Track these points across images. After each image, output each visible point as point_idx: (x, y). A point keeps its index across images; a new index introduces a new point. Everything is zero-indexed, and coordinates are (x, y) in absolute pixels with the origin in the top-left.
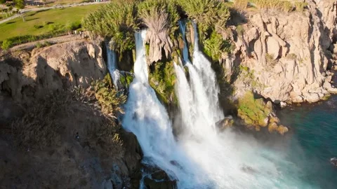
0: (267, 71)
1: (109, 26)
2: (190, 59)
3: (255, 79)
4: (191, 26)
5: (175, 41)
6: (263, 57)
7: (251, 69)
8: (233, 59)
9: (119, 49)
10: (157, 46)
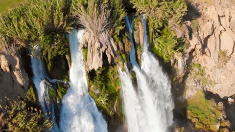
0: (219, 68)
1: (30, 27)
2: (138, 62)
3: (206, 76)
4: (140, 23)
5: (120, 44)
6: (217, 54)
7: (203, 65)
8: (186, 59)
9: (47, 55)
10: (96, 51)
